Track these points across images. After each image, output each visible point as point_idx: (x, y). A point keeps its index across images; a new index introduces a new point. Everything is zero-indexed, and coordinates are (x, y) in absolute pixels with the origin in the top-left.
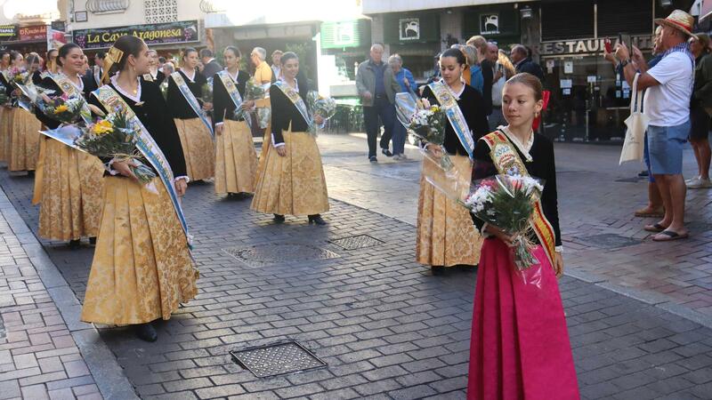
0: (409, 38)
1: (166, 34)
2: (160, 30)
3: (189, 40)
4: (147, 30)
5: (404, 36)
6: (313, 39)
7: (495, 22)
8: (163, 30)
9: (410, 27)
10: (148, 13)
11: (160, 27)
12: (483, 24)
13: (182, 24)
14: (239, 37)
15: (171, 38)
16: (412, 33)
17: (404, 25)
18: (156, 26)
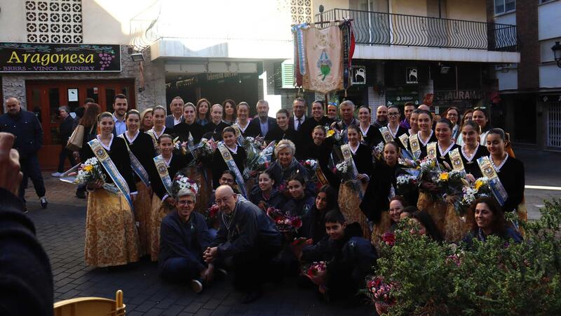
0: (358, 83)
1: (70, 59)
2: (59, 53)
3: (106, 68)
4: (37, 51)
5: (354, 81)
6: (260, 77)
7: (415, 75)
8: (64, 53)
9: (359, 73)
10: (30, 28)
11: (60, 50)
12: (408, 75)
13: (96, 49)
14: (172, 69)
15: (78, 65)
16: (360, 78)
17: (355, 71)
18: (53, 48)
